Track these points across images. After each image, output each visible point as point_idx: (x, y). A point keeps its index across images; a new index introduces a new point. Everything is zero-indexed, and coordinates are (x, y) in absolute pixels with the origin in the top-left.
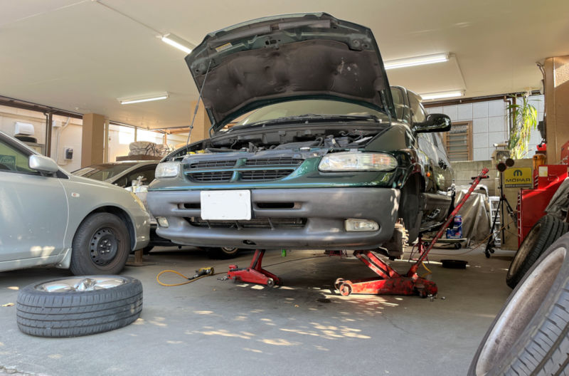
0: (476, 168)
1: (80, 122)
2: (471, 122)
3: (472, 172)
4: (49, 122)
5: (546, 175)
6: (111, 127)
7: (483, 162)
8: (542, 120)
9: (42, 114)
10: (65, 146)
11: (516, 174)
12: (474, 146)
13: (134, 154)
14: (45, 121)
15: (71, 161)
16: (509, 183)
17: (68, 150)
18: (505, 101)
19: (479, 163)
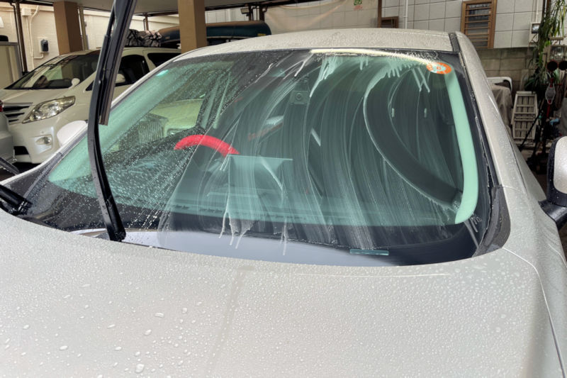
0: (499, 56)
1: (51, 9)
3: (494, 60)
4: (18, 12)
6: (85, 12)
7: (508, 49)
9: (8, 4)
10: (39, 37)
12: (496, 30)
14: (13, 11)
15: (48, 54)
17: (42, 42)
19: (502, 50)
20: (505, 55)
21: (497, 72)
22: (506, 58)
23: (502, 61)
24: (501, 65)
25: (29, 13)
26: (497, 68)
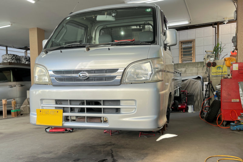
0: (197, 66)
2: (195, 40)
3: (194, 68)
5: (237, 70)
7: (201, 62)
8: (235, 36)
11: (218, 68)
16: (215, 74)
18: (213, 27)
19: (198, 63)
20: (199, 65)
21: (196, 74)
22: (200, 67)
23: (198, 68)
24: (198, 70)
26: (197, 72)
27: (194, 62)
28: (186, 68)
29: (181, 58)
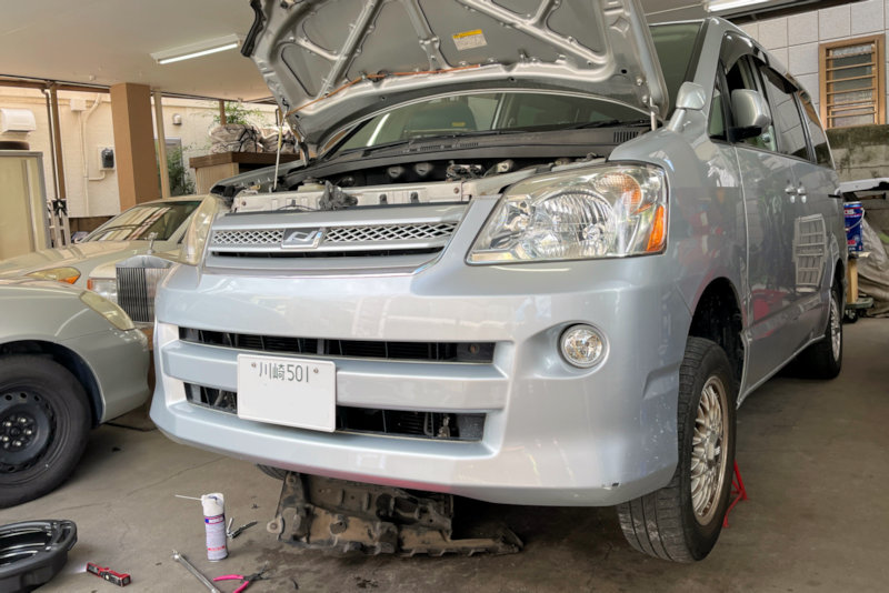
1: (107, 97)
2: (883, 36)
4: (53, 104)
6: (164, 101)
9: (39, 91)
10: (97, 146)
13: (218, 151)
14: (45, 102)
15: (112, 172)
17: (103, 152)
25: (82, 107)
27: (882, 123)
28: (851, 150)
29: (828, 108)
